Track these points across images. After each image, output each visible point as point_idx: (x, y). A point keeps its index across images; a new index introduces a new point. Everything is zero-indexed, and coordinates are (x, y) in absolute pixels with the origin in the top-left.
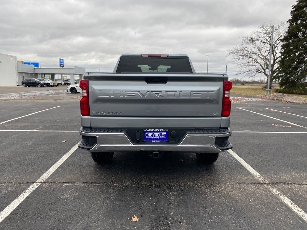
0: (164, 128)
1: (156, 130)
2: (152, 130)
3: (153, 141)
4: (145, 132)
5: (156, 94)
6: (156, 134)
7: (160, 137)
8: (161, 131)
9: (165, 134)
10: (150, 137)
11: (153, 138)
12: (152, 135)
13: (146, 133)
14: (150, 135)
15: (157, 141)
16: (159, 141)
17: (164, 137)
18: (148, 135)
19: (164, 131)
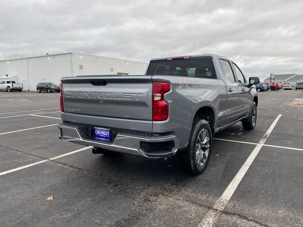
0: (107, 127)
1: (102, 129)
2: (99, 128)
3: (100, 138)
4: (95, 129)
5: (97, 95)
6: (103, 133)
7: (105, 135)
8: (105, 130)
9: (109, 133)
10: (99, 134)
11: (101, 135)
12: (100, 133)
13: (96, 131)
14: (98, 132)
15: (103, 139)
16: (104, 139)
17: (108, 136)
18: (97, 132)
19: (107, 131)
